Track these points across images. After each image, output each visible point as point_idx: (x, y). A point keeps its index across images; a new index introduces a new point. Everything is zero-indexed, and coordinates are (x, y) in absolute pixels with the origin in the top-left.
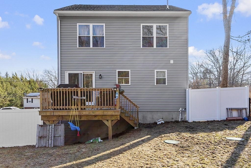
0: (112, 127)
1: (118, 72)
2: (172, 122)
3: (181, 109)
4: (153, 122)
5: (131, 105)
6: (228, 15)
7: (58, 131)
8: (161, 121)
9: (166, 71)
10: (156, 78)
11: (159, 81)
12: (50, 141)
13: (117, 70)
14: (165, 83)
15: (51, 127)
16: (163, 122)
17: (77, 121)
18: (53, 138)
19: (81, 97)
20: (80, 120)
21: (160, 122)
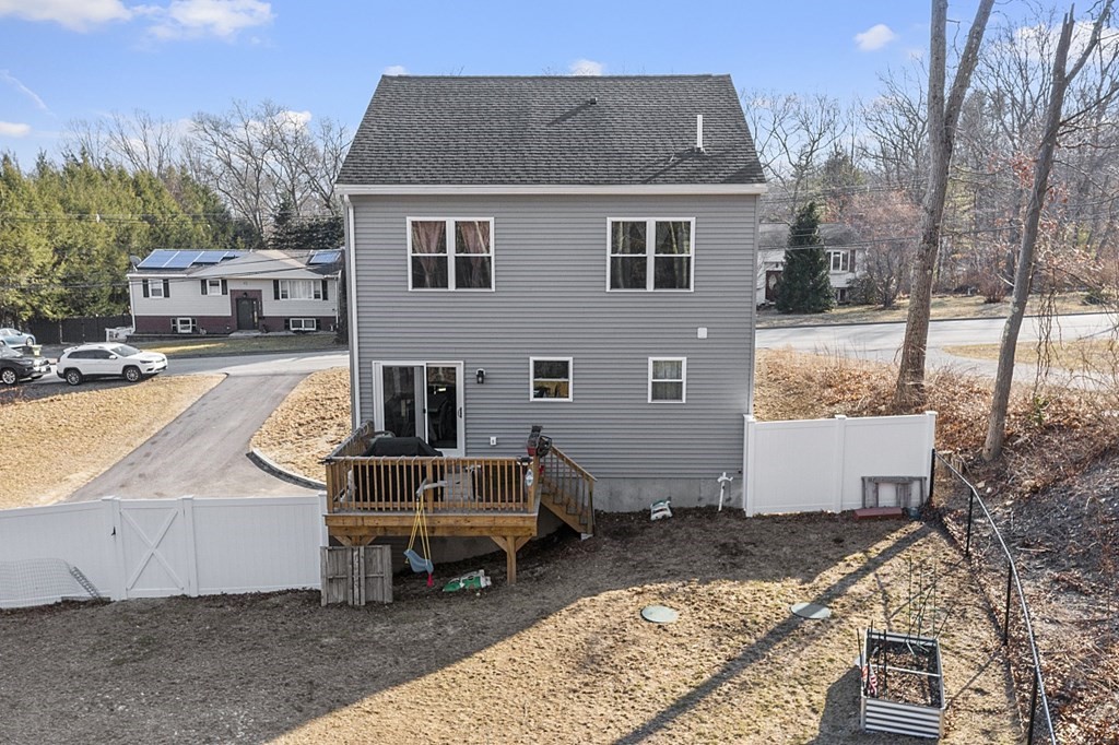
0: (517, 554)
1: (535, 362)
2: (697, 509)
3: (724, 477)
4: (641, 509)
5: (571, 472)
6: (947, 93)
7: (374, 564)
8: (661, 510)
9: (684, 359)
10: (651, 379)
11: (660, 391)
12: (356, 591)
13: (532, 359)
14: (679, 397)
15: (356, 553)
16: (668, 513)
17: (425, 537)
18: (363, 582)
19: (435, 481)
20: (431, 535)
21: (659, 515)
